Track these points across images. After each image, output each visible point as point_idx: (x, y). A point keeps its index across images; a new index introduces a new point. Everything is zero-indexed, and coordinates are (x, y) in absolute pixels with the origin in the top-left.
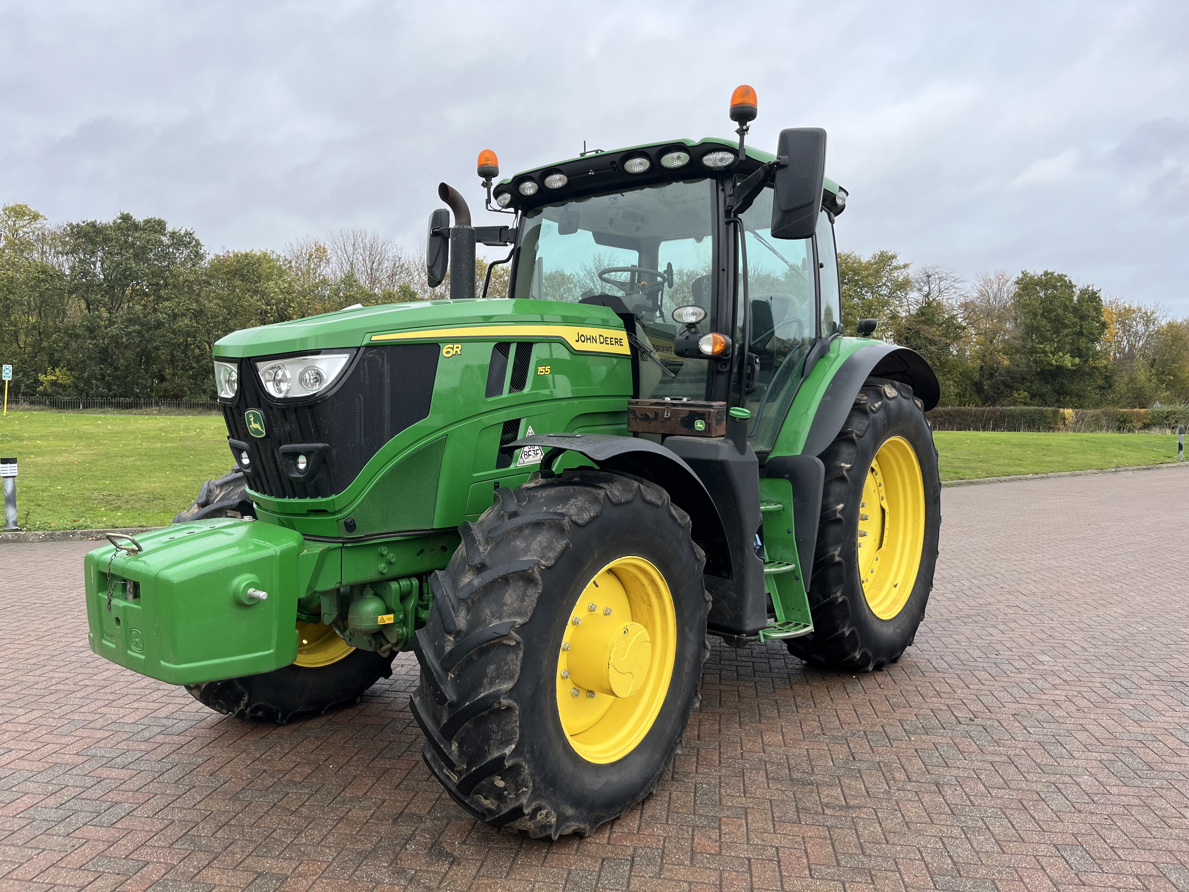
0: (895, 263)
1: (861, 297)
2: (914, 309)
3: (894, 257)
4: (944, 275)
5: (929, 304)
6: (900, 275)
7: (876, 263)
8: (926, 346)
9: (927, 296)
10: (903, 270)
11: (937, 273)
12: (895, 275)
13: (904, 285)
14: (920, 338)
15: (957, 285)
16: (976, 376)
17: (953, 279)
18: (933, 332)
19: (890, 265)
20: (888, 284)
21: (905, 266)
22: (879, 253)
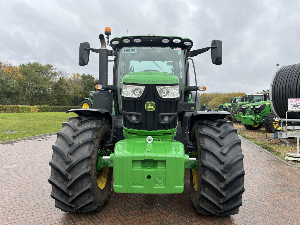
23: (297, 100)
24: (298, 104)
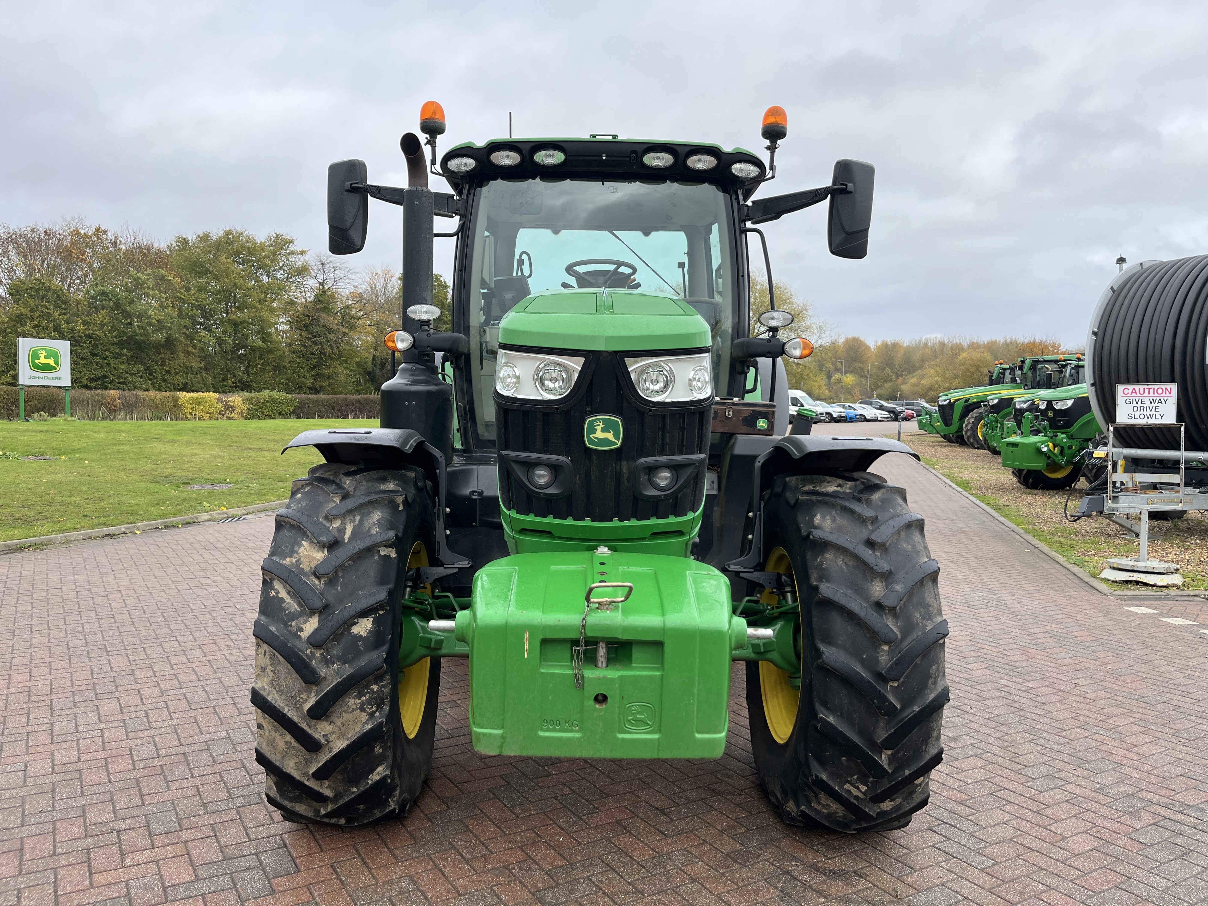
0: (292, 247)
1: (257, 280)
2: (310, 296)
3: (291, 242)
4: (338, 264)
5: (324, 292)
6: (298, 261)
7: (272, 245)
8: (325, 334)
9: (322, 284)
10: (300, 256)
11: (331, 262)
12: (293, 259)
13: (303, 271)
14: (319, 325)
15: (351, 276)
16: (370, 366)
17: (347, 270)
18: (332, 321)
19: (286, 250)
20: (286, 268)
21: (303, 253)
22: (275, 235)
23: (1147, 391)
24: (1147, 403)
